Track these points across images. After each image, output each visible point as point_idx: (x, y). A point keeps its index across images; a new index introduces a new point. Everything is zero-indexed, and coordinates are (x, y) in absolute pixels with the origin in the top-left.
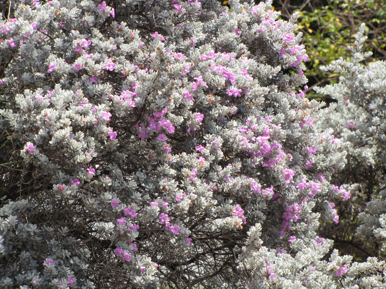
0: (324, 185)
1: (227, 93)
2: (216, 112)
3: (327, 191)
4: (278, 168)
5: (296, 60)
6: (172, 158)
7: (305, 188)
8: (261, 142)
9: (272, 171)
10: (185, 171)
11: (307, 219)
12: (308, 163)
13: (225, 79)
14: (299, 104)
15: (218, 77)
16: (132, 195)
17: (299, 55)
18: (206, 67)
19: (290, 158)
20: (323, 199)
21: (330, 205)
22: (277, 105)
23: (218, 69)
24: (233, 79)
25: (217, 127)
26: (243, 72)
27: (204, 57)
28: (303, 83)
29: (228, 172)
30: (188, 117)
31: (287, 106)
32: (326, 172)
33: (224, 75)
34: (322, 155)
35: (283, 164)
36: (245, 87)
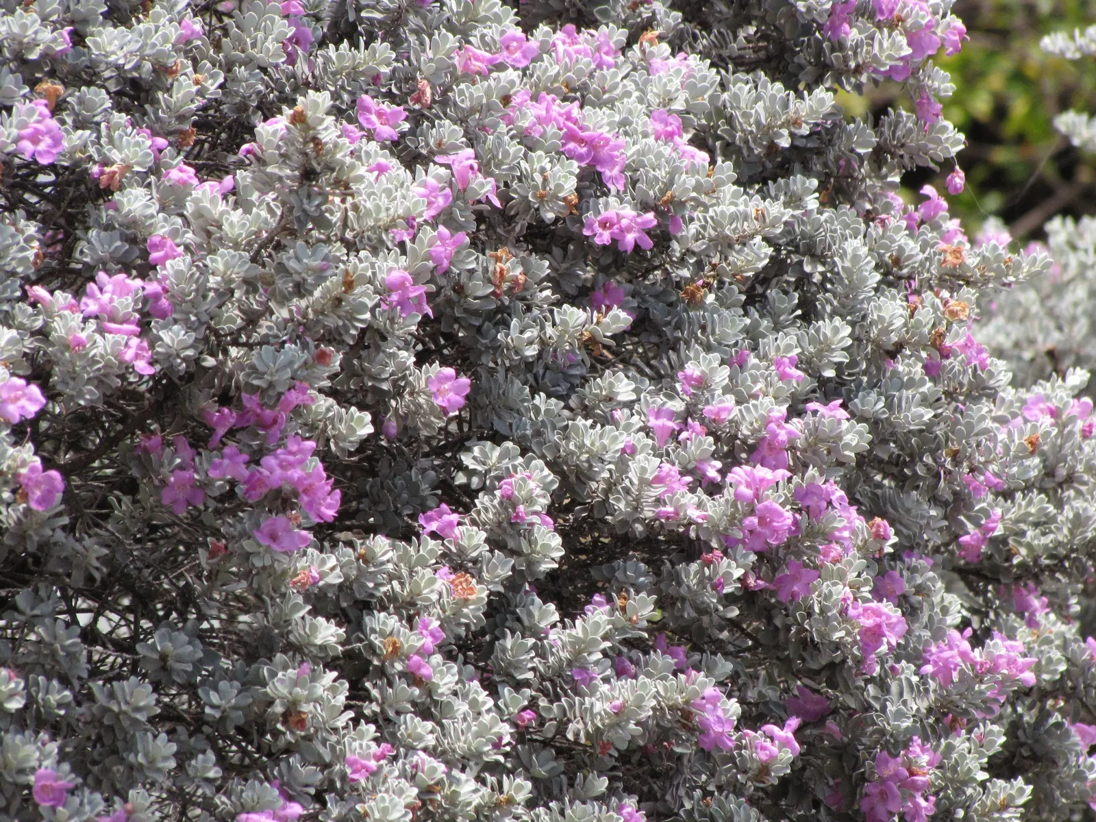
0: (1048, 641)
1: (586, 232)
2: (527, 335)
3: (1063, 667)
4: (828, 597)
5: (907, 51)
6: (323, 562)
7: (962, 672)
8: (748, 492)
9: (798, 607)
10: (384, 623)
11: (967, 809)
12: (971, 533)
13: (575, 166)
14: (922, 264)
15: (541, 159)
16: (131, 747)
17: (916, 24)
18: (490, 108)
19: (885, 538)
20: (1042, 709)
21: (1077, 738)
22: (816, 271)
23: (540, 120)
24: (611, 161)
25: (540, 399)
26: (660, 127)
27: (477, 59)
28: (941, 156)
29: (594, 642)
30: (395, 383)
31: (865, 279)
32: (1053, 577)
33: (572, 145)
34: (1038, 498)
35: (852, 576)
36: (671, 201)
